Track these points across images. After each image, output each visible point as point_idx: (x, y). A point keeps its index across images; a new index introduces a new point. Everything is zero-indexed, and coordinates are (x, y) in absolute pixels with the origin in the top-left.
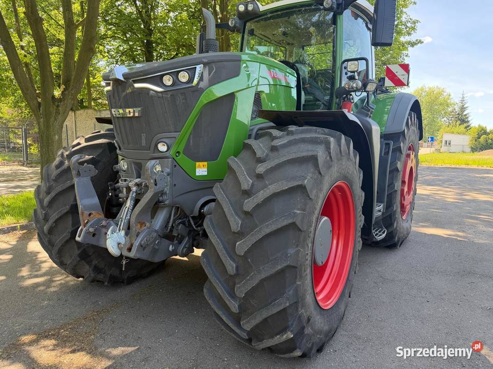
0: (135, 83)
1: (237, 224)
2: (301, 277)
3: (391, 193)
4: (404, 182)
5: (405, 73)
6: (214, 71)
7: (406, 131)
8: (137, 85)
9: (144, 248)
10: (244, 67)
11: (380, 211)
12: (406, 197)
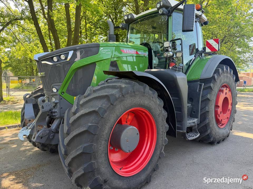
0: (42, 61)
1: (66, 129)
2: (95, 158)
3: (205, 113)
4: (217, 106)
5: (216, 44)
6: (83, 53)
7: (216, 77)
8: (43, 62)
9: (41, 138)
10: (101, 50)
11: (194, 123)
12: (220, 115)
